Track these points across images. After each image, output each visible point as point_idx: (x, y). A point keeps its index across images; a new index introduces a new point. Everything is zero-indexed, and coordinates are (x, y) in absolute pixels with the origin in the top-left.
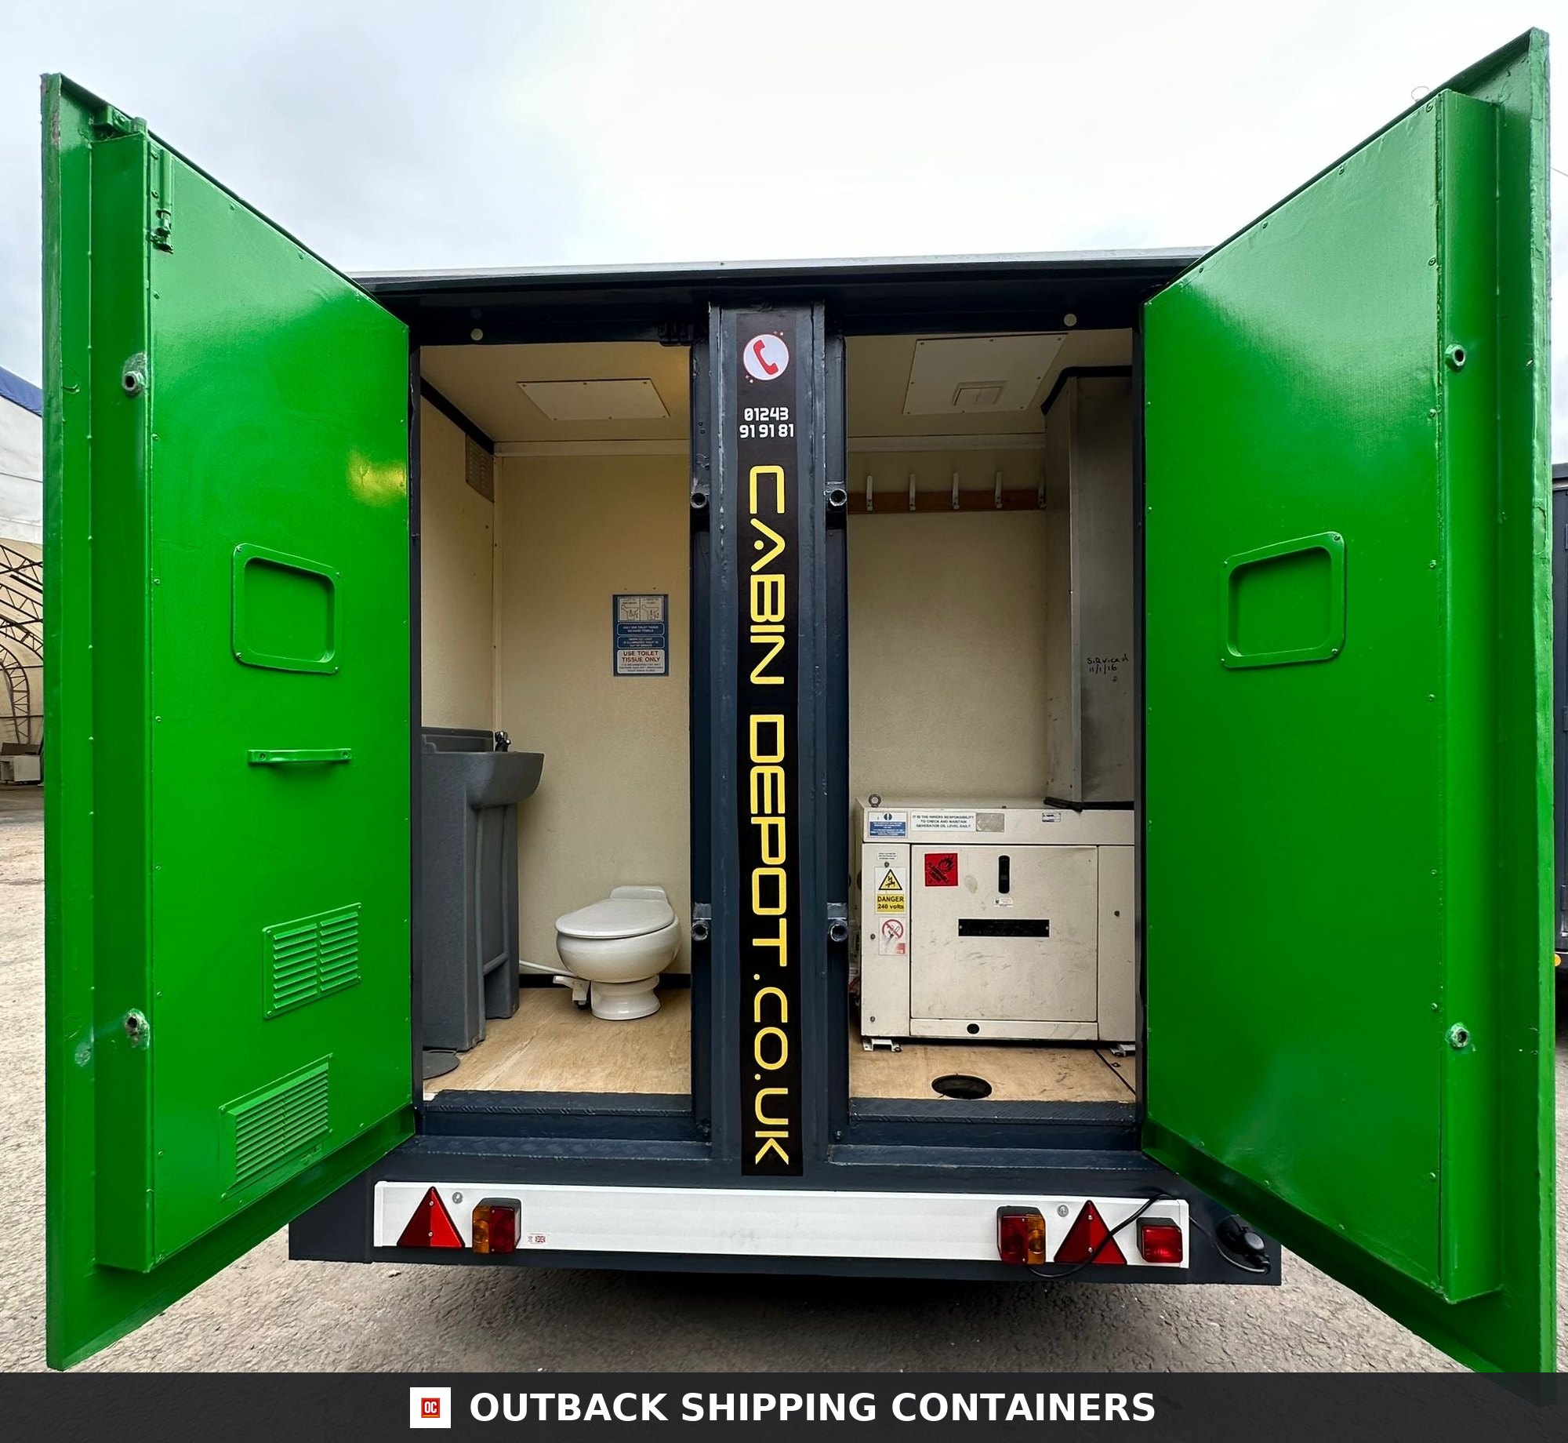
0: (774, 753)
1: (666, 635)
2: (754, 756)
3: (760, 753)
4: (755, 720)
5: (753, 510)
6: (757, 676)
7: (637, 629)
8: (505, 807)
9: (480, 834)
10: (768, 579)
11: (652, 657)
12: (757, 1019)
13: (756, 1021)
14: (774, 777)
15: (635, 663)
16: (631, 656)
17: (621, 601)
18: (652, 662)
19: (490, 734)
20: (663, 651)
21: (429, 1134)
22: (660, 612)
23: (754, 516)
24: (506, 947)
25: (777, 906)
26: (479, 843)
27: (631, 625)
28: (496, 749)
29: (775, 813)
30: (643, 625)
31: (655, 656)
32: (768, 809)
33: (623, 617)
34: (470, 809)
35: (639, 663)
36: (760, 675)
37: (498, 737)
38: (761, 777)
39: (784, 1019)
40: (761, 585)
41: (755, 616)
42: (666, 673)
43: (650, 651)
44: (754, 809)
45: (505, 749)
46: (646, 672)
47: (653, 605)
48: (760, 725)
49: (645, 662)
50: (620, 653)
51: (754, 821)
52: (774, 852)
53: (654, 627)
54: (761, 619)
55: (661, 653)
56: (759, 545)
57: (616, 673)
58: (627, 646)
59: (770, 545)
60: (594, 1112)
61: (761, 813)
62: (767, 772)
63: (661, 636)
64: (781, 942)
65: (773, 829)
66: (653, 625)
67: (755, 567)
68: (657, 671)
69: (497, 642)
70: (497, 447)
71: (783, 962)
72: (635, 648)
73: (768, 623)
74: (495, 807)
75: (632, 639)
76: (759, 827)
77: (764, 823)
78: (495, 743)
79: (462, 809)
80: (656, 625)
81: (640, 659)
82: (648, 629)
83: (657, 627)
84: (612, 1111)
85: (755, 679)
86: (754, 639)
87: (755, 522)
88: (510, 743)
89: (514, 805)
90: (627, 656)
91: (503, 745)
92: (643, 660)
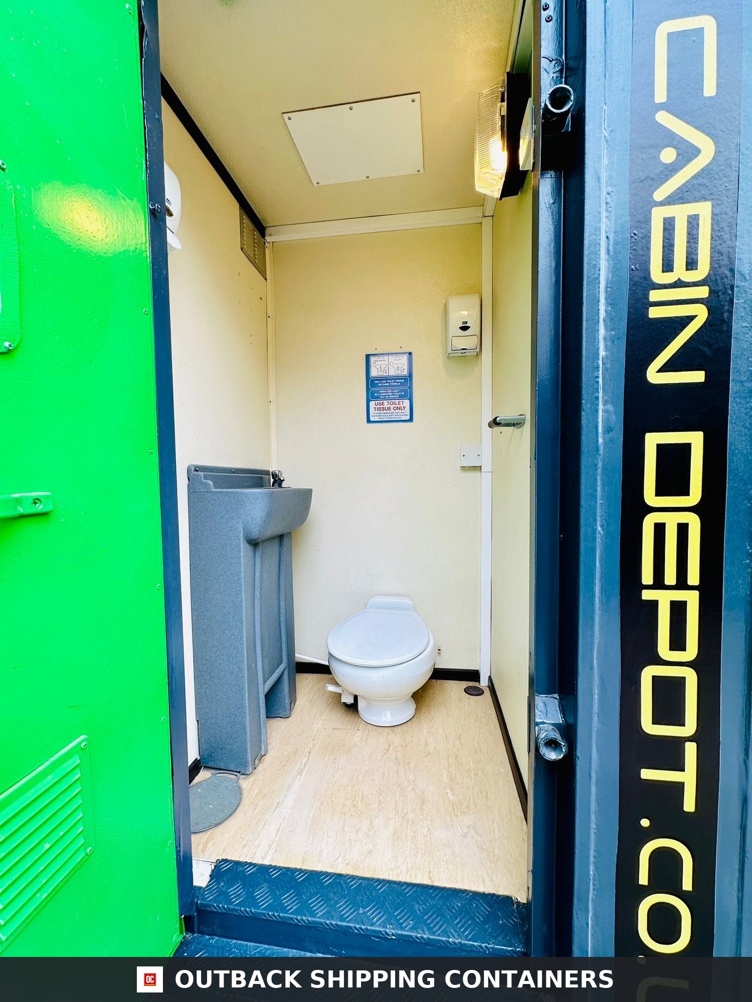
0: (684, 491)
1: (411, 388)
2: (650, 497)
3: (659, 492)
4: (653, 440)
5: (661, 95)
6: (658, 371)
7: (387, 383)
8: (281, 537)
9: (258, 566)
10: (681, 213)
11: (399, 406)
12: (643, 879)
13: (641, 882)
14: (683, 529)
15: (385, 411)
16: (381, 406)
17: (372, 359)
18: (399, 411)
19: (267, 473)
20: (408, 401)
21: (202, 933)
22: (406, 367)
23: (662, 107)
24: (285, 658)
25: (682, 724)
26: (258, 575)
27: (381, 379)
28: (273, 485)
29: (682, 583)
30: (391, 380)
31: (402, 405)
32: (670, 577)
33: (374, 373)
34: (247, 545)
35: (388, 411)
36: (664, 369)
37: (274, 476)
38: (660, 529)
39: (687, 884)
40: (669, 225)
41: (657, 275)
42: (411, 420)
43: (397, 401)
44: (647, 577)
45: (280, 486)
46: (394, 419)
47: (400, 362)
48: (660, 448)
49: (392, 410)
50: (372, 404)
51: (647, 595)
52: (678, 643)
53: (400, 381)
54: (669, 278)
55: (406, 403)
56: (668, 156)
57: (369, 421)
58: (378, 398)
59: (688, 153)
60: (393, 935)
61: (659, 583)
62: (671, 521)
63: (406, 388)
64: (688, 777)
65: (678, 609)
66: (399, 379)
67: (660, 194)
68: (403, 418)
69: (272, 397)
70: (268, 231)
71: (689, 805)
72: (385, 399)
73: (679, 284)
74: (271, 539)
75: (383, 393)
76: (654, 604)
77: (664, 599)
78: (272, 480)
79: (238, 546)
80: (403, 379)
81: (389, 409)
82: (395, 382)
83: (403, 381)
84: (417, 937)
85: (654, 375)
86: (654, 313)
87: (664, 118)
88: (284, 480)
89: (289, 534)
90: (378, 406)
91: (278, 481)
92: (392, 409)
